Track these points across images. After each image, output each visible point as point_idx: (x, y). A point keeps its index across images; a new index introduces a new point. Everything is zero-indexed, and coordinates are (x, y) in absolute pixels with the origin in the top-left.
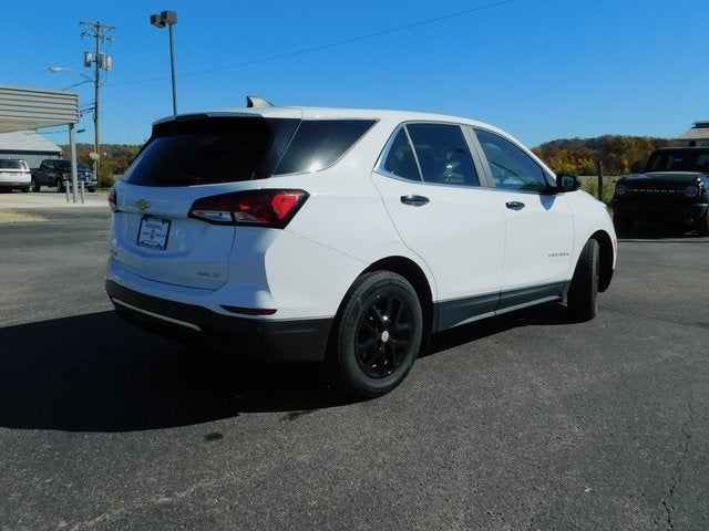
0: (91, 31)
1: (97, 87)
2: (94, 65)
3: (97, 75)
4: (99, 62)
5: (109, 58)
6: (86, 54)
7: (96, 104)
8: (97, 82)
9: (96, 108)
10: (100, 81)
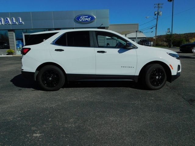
0: (157, 6)
1: (157, 20)
2: (157, 15)
3: (157, 17)
4: (158, 14)
5: (161, 12)
6: (155, 12)
7: (157, 24)
8: (157, 19)
9: (156, 26)
10: (158, 19)
